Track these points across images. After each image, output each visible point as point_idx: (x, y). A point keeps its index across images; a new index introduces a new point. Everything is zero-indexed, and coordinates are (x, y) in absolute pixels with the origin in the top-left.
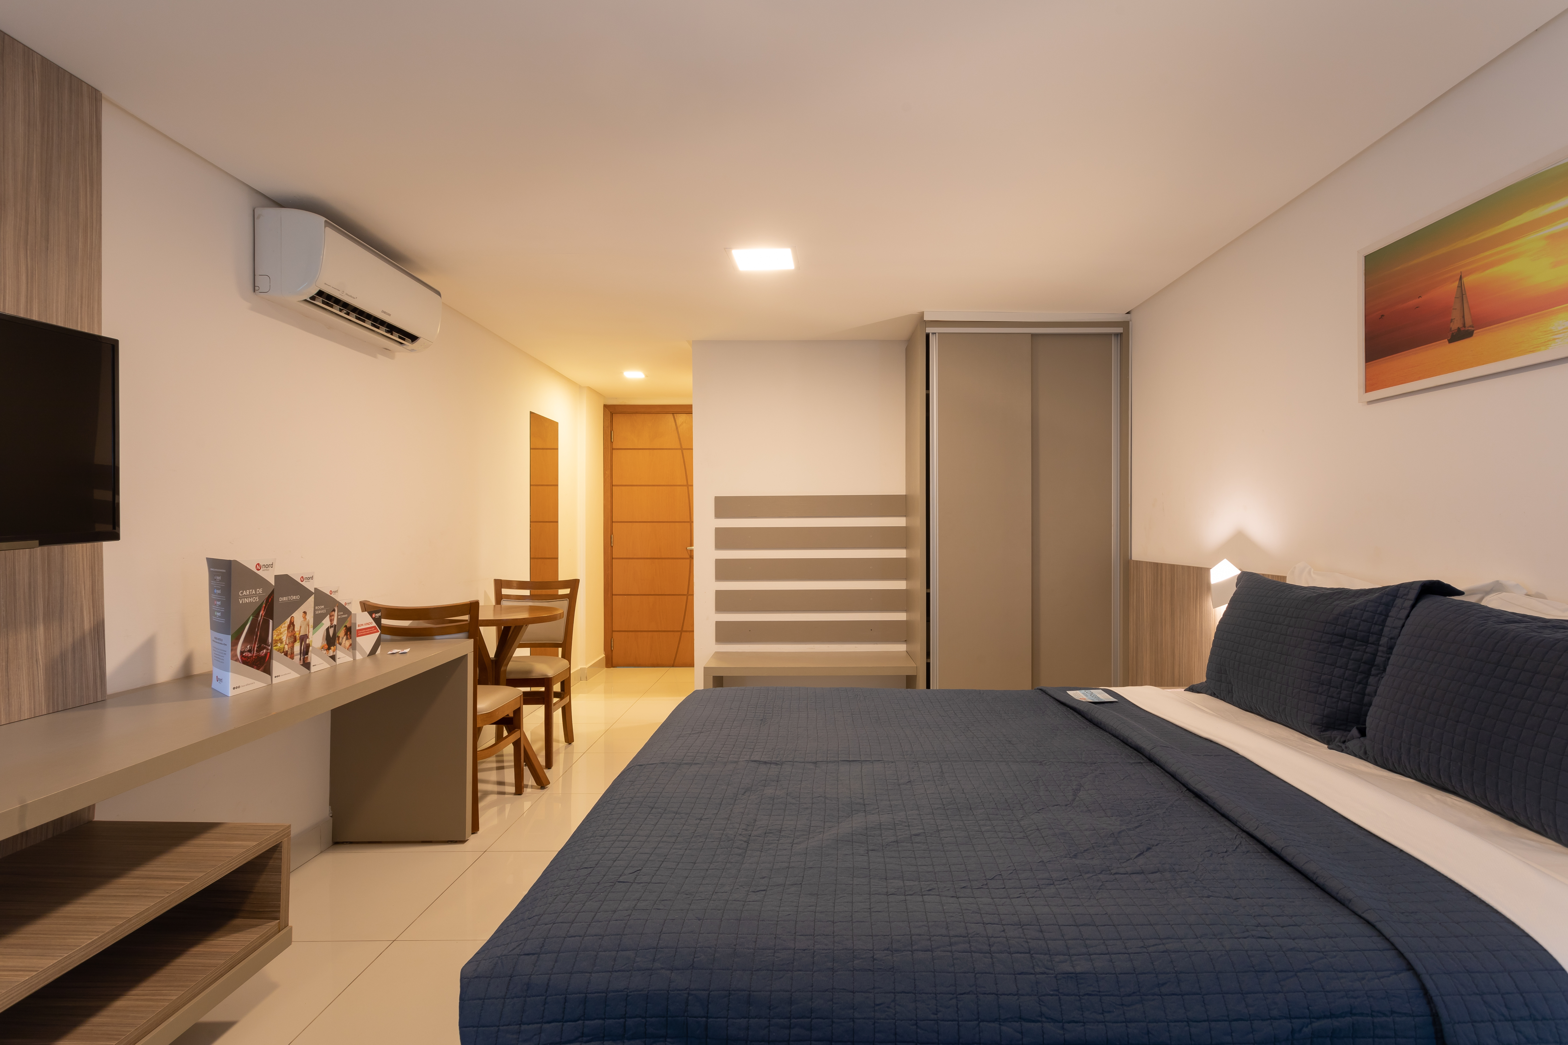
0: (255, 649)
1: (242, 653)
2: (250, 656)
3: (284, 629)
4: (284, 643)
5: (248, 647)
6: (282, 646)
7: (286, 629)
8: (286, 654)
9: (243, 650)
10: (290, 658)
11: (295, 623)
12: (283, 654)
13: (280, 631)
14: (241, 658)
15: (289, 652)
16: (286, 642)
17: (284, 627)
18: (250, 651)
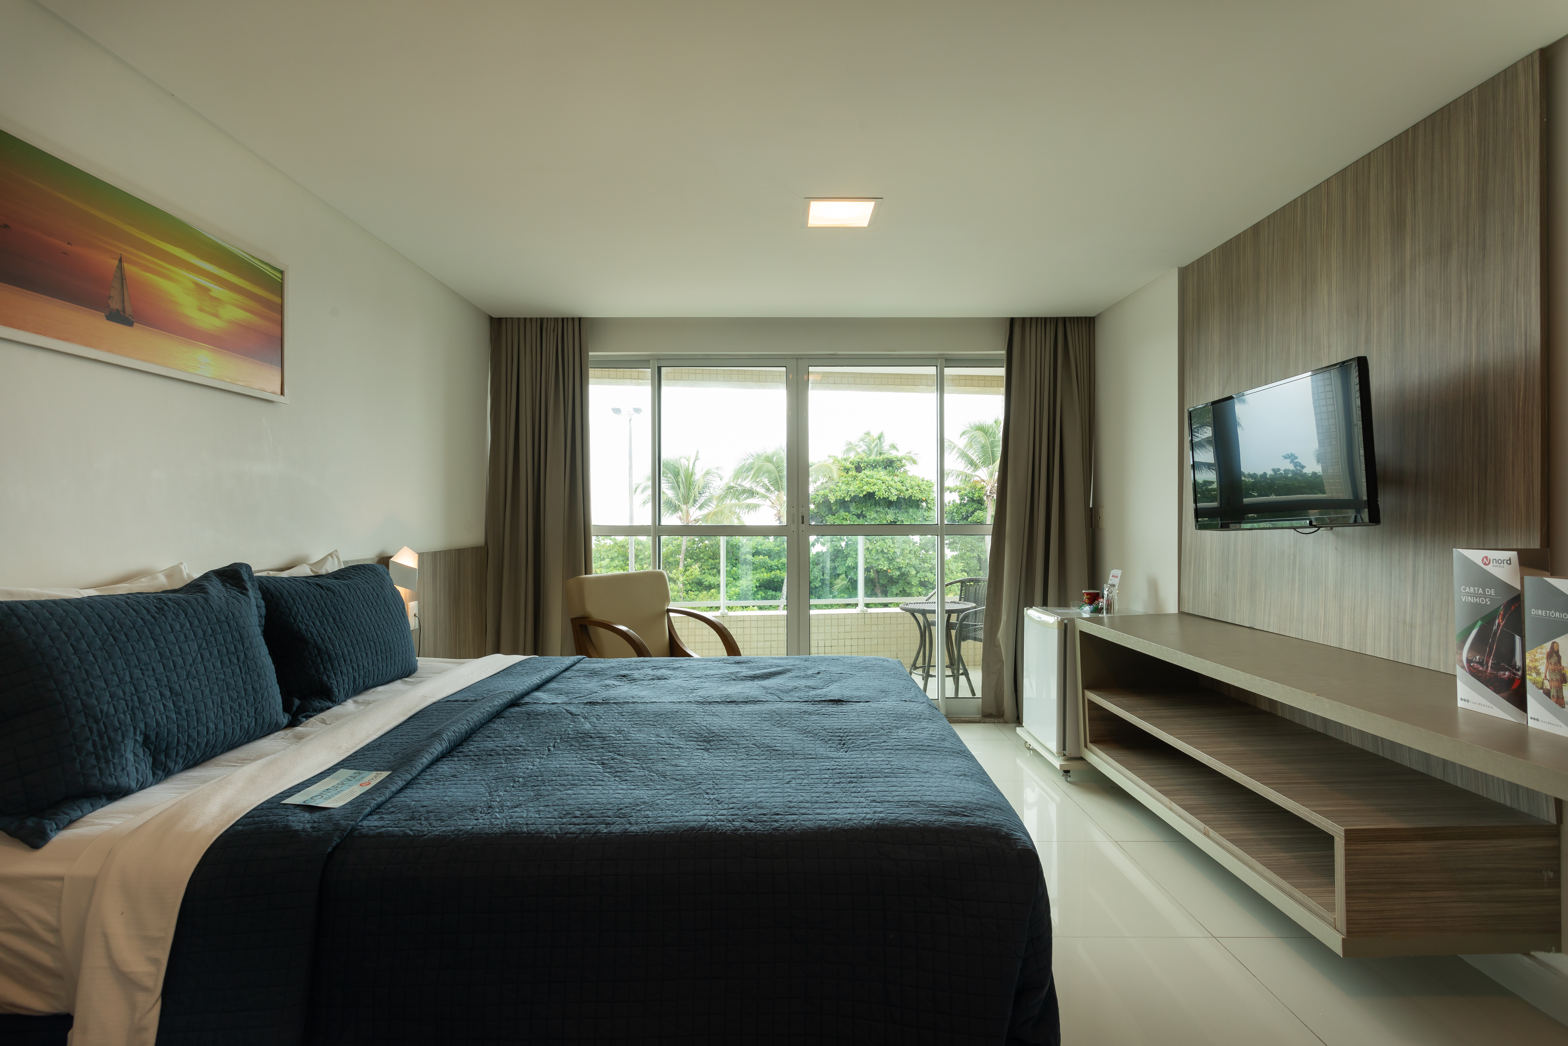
0: (1490, 664)
1: (1469, 661)
2: (1481, 670)
3: (1541, 656)
4: (1543, 676)
5: (1478, 657)
6: (1539, 679)
7: (1545, 656)
8: (1547, 693)
9: (1470, 658)
10: (1556, 702)
11: (1560, 653)
12: (1542, 691)
13: (1535, 656)
14: (1468, 667)
15: (1553, 692)
16: (1546, 676)
17: (1541, 653)
18: (1481, 663)
